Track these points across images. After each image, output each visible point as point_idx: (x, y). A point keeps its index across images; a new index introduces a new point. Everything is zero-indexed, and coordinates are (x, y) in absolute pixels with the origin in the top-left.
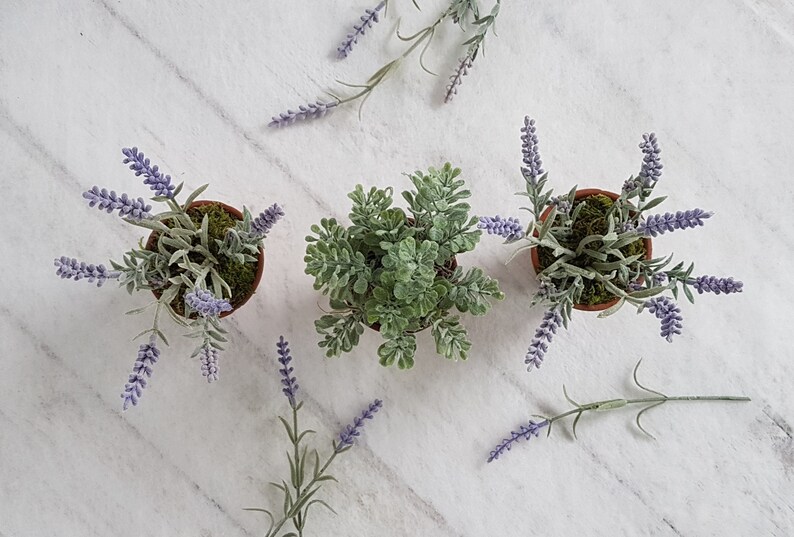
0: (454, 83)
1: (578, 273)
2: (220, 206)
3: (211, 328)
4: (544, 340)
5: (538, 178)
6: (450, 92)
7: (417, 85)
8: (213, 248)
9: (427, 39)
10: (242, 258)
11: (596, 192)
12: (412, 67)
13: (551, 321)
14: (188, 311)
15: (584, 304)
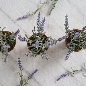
0: (51, 12)
1: (74, 44)
2: (8, 32)
3: (6, 54)
4: (68, 55)
5: (68, 26)
6: (50, 13)
7: (44, 12)
8: (7, 39)
9: (46, 4)
10: (12, 41)
11: (78, 30)
12: (43, 8)
13: (70, 52)
14: (2, 50)
15: (75, 50)
